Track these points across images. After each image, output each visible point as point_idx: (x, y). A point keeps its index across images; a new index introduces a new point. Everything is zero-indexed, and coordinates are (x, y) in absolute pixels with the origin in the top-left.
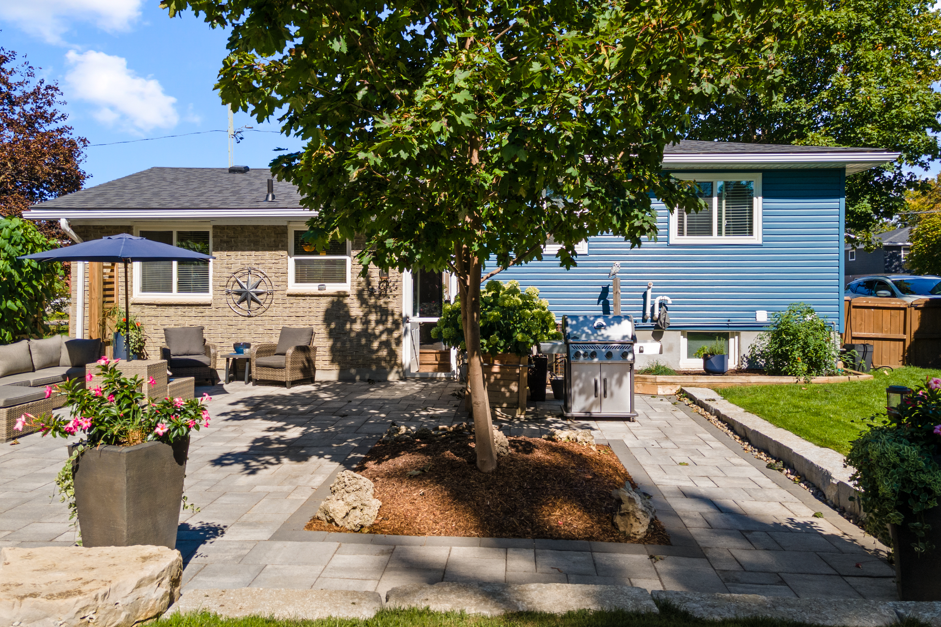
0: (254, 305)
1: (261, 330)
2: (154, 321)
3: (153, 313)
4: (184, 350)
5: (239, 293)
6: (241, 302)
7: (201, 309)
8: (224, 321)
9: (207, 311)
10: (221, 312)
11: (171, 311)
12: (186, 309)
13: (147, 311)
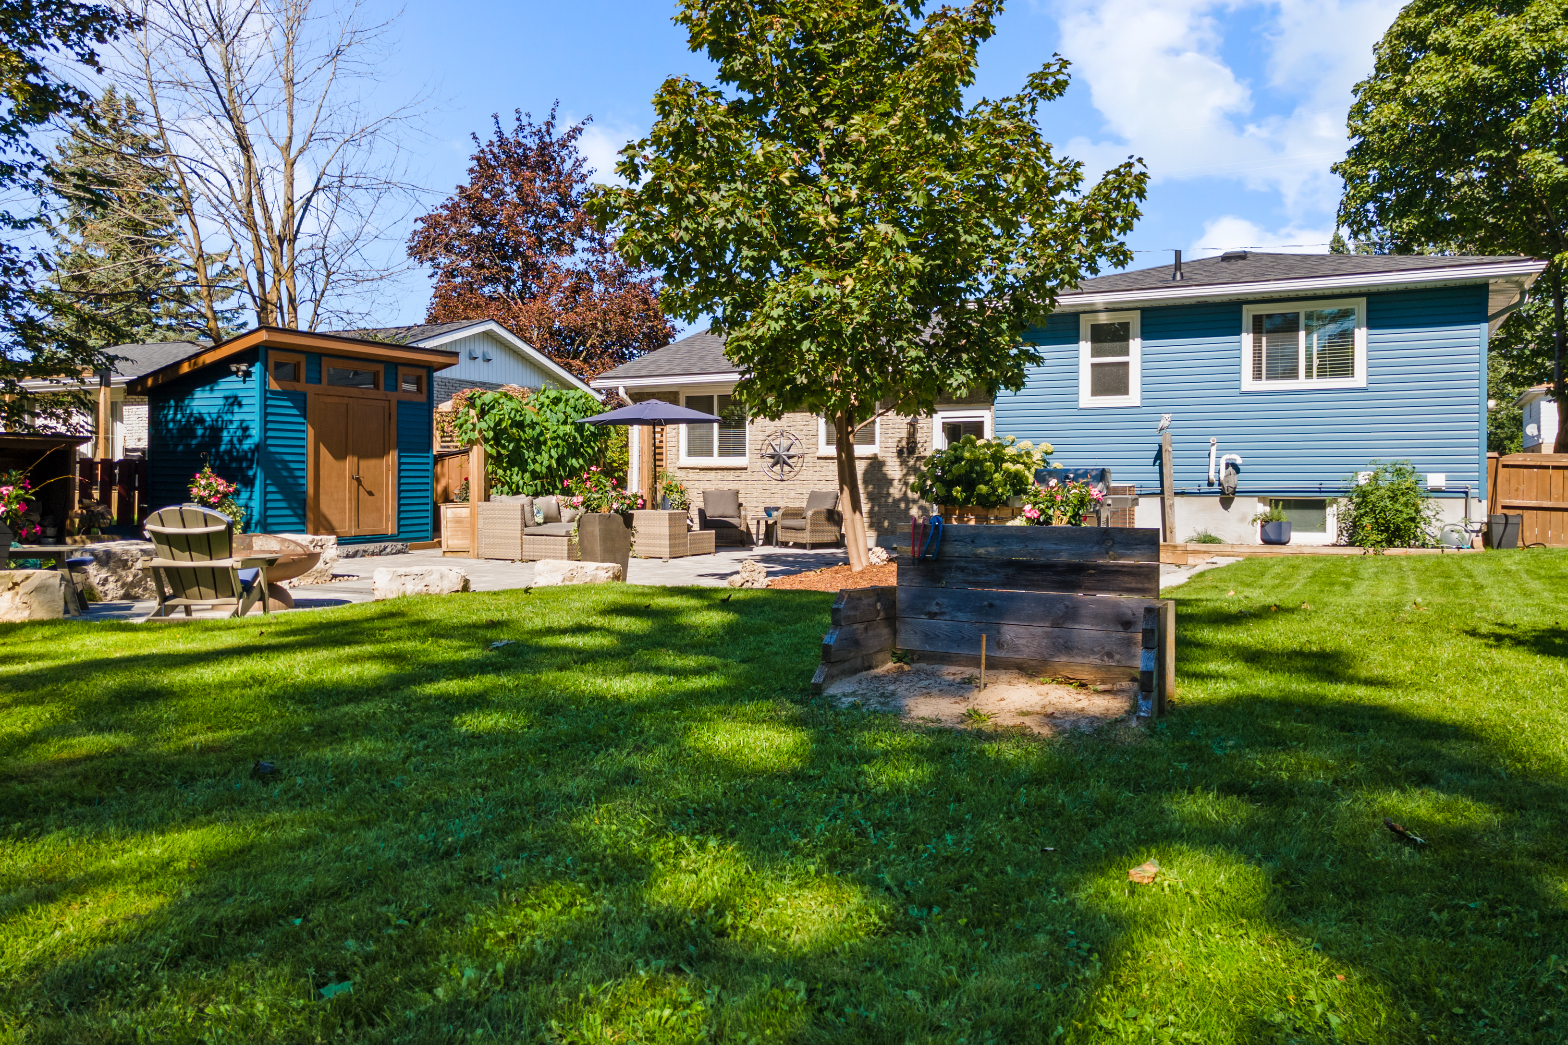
0: (786, 468)
1: (792, 494)
2: (697, 484)
3: (696, 477)
4: (719, 513)
5: (772, 457)
6: (774, 465)
7: (738, 473)
8: (759, 485)
9: (744, 475)
10: (756, 476)
11: (712, 474)
12: (725, 473)
13: (692, 475)
